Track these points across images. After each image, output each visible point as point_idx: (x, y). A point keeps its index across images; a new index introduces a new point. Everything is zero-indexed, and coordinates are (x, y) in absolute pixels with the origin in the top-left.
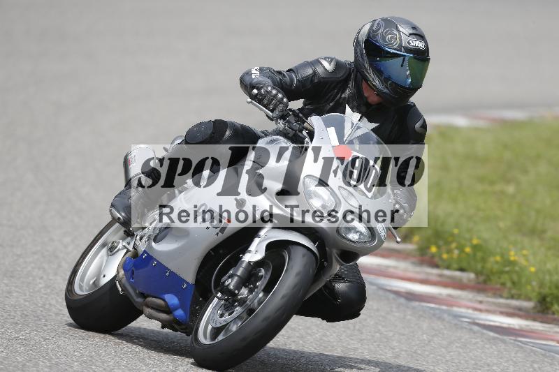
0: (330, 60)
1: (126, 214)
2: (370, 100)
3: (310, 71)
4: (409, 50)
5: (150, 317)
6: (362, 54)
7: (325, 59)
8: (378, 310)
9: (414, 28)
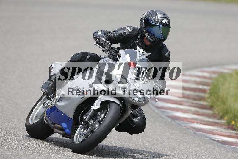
0: (130, 27)
1: (47, 90)
2: (146, 44)
3: (122, 32)
4: (161, 24)
5: (57, 133)
6: (143, 25)
7: (128, 27)
8: (209, 148)
9: (164, 15)
